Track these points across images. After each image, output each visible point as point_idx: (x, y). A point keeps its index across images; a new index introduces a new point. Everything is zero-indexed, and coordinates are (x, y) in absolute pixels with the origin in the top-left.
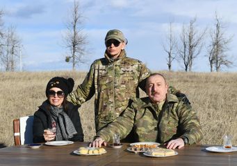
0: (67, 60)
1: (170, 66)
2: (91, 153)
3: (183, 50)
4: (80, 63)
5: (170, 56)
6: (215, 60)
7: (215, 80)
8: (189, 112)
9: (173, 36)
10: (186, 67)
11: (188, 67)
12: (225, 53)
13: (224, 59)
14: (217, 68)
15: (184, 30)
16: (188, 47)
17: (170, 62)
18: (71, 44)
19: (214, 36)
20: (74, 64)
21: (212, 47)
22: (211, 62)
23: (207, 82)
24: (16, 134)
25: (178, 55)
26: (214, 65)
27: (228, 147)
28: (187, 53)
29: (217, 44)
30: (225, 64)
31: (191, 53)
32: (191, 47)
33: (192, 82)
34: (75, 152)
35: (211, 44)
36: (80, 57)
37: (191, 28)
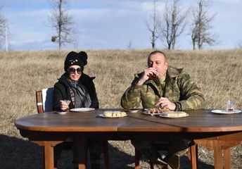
0: (53, 40)
1: (153, 45)
2: (114, 116)
3: (166, 29)
4: (66, 43)
5: (154, 35)
6: (197, 38)
7: (201, 57)
8: (188, 83)
9: (157, 15)
10: (169, 45)
11: (171, 45)
12: (207, 32)
13: (206, 37)
14: (200, 46)
15: (167, 9)
16: (171, 26)
17: (153, 41)
18: (56, 24)
19: (197, 14)
20: (60, 44)
21: (195, 26)
22: (194, 40)
23: (192, 59)
24: (39, 104)
25: (162, 34)
26: (196, 43)
27: (230, 110)
28: (170, 32)
29: (199, 22)
30: (208, 42)
31: (174, 32)
32: (174, 26)
33: (178, 59)
34: (100, 115)
35: (194, 22)
36: (66, 36)
37: (175, 7)
